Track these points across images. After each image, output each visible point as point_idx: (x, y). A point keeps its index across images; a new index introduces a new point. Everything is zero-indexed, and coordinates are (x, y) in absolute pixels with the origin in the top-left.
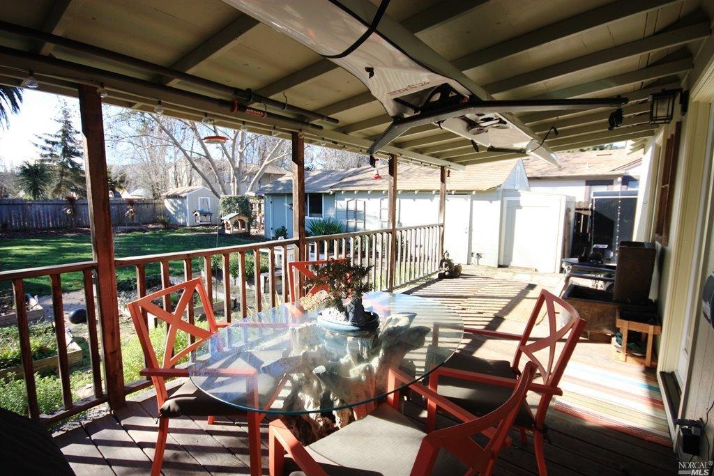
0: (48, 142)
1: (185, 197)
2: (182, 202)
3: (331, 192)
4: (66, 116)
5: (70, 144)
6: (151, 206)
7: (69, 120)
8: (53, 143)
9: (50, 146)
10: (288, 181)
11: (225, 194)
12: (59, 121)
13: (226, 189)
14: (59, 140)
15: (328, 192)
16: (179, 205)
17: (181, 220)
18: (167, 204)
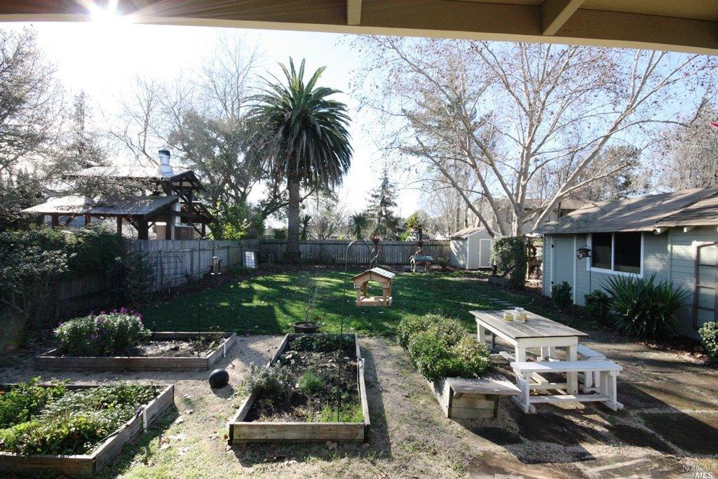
0: (373, 196)
1: (467, 238)
2: (464, 244)
3: (659, 231)
4: (386, 175)
5: (387, 196)
6: (438, 248)
7: (387, 177)
8: (376, 196)
9: (373, 199)
10: (583, 214)
11: (503, 234)
12: (381, 179)
13: (505, 229)
14: (379, 194)
15: (650, 229)
16: (461, 246)
17: (461, 262)
18: (452, 245)
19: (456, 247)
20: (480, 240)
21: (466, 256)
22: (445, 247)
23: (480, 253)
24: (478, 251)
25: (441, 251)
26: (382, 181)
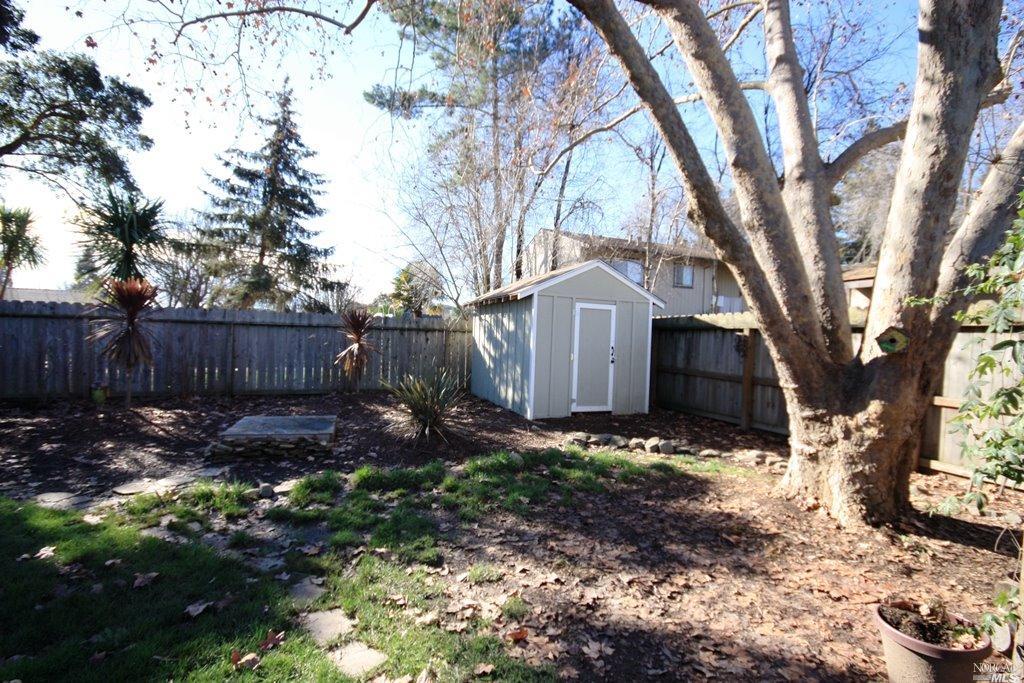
0: (241, 173)
1: (529, 301)
2: (519, 321)
16: (508, 336)
17: (508, 394)
18: (479, 331)
19: (491, 337)
20: (579, 306)
21: (525, 374)
22: (459, 336)
23: (575, 357)
24: (571, 351)
25: (445, 348)
26: (271, 131)
